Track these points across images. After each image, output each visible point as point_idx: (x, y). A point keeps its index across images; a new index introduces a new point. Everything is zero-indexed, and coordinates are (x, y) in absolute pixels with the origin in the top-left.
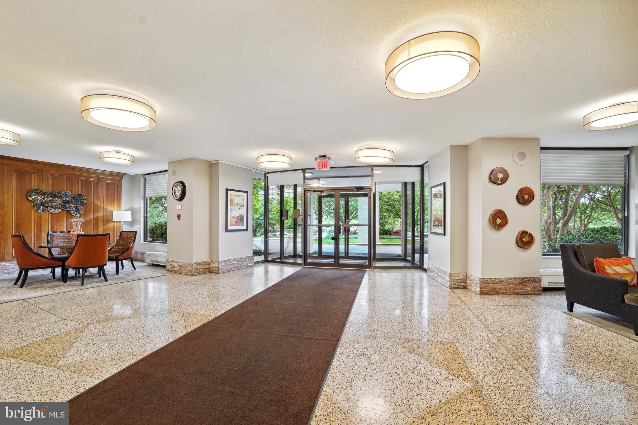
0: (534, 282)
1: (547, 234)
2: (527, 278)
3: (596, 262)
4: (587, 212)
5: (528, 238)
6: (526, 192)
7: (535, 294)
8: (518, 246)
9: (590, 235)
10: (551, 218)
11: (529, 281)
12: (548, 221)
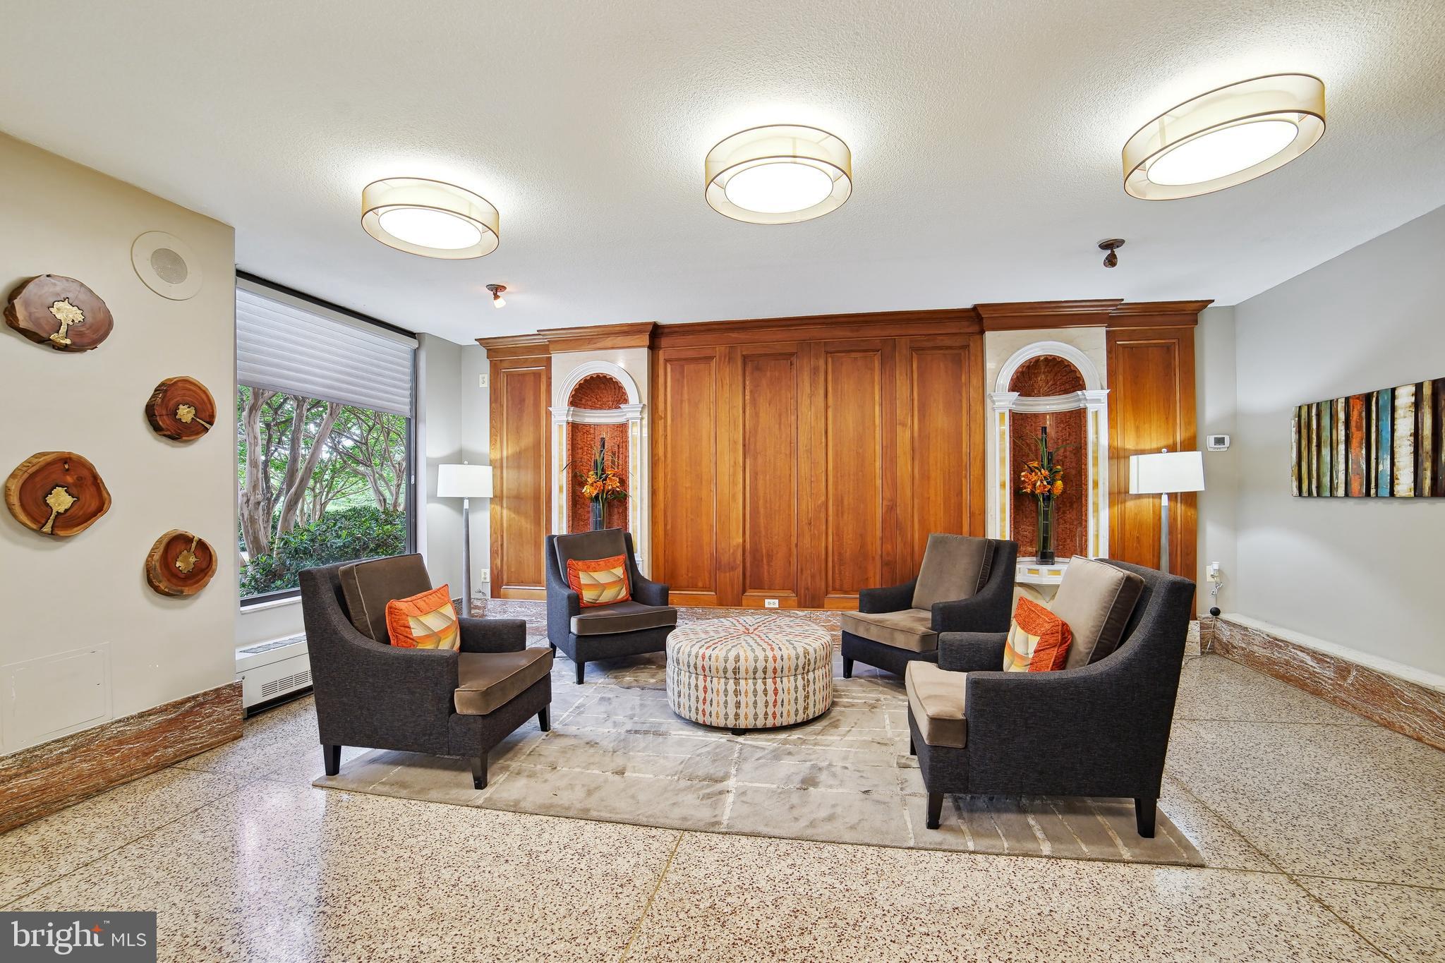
0: (219, 703)
1: (250, 532)
2: (194, 698)
3: (391, 613)
4: (326, 477)
5: (192, 559)
6: (184, 395)
7: (222, 743)
8: (157, 590)
9: (345, 528)
10: (258, 489)
11: (201, 705)
12: (252, 498)
